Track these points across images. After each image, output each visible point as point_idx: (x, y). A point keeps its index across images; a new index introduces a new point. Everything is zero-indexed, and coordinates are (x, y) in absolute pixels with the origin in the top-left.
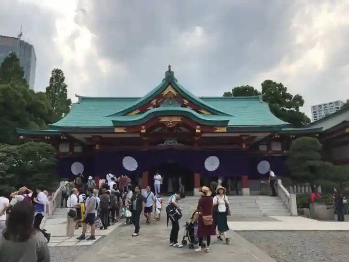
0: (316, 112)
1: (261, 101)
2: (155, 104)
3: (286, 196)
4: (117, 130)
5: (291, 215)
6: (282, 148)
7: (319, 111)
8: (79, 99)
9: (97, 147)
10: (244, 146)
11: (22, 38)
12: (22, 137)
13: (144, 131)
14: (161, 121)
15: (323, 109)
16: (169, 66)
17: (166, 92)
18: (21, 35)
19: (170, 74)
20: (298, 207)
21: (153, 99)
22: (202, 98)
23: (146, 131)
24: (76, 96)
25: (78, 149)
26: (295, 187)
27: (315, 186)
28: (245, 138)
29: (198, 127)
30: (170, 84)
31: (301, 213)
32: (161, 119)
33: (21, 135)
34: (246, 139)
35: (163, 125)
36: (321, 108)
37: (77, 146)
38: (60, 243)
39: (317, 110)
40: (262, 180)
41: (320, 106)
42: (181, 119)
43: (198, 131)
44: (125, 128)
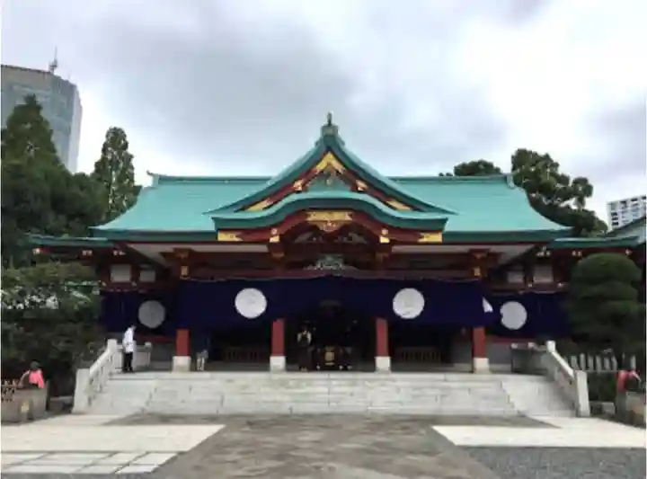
0: (615, 214)
1: (512, 184)
2: (300, 188)
3: (566, 375)
4: (222, 237)
5: (578, 414)
6: (554, 279)
7: (623, 212)
8: (154, 181)
9: (184, 271)
10: (477, 272)
11: (56, 73)
12: (38, 251)
13: (275, 239)
14: (309, 219)
15: (629, 208)
16: (330, 116)
17: (321, 166)
18: (54, 66)
19: (330, 131)
20: (590, 399)
21: (296, 180)
22: (394, 179)
23: (281, 239)
24: (149, 174)
25: (147, 276)
26: (582, 356)
27: (624, 356)
28: (479, 256)
29: (385, 232)
30: (329, 149)
31: (596, 412)
32: (309, 216)
33: (36, 246)
34: (482, 259)
35: (314, 228)
36: (626, 207)
37: (145, 269)
38: (86, 466)
39: (619, 210)
40: (515, 342)
41: (624, 202)
42: (351, 216)
43: (384, 240)
44: (239, 233)
